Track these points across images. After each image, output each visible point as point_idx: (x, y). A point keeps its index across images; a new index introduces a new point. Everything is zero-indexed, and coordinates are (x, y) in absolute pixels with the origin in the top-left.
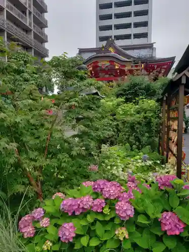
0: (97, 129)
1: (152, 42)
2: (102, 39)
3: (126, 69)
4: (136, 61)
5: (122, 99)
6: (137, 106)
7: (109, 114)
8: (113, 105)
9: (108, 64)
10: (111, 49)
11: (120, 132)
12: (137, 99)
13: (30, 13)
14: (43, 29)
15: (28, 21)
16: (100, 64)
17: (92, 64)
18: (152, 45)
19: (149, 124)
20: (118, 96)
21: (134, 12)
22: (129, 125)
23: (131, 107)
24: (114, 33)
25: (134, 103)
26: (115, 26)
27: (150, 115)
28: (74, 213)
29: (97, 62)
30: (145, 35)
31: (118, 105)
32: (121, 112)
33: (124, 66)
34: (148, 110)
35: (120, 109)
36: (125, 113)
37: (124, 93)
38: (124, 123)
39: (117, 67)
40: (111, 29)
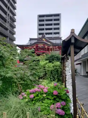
0: (38, 73)
1: (61, 37)
2: (40, 34)
3: (50, 48)
4: (54, 45)
5: (48, 61)
6: (53, 64)
7: (43, 67)
8: (44, 63)
9: (42, 45)
10: (44, 39)
11: (47, 74)
12: (53, 61)
13: (8, 22)
14: (14, 29)
15: (7, 25)
16: (39, 46)
17: (36, 46)
18: (61, 38)
19: (57, 71)
20: (46, 60)
21: (54, 24)
22: (50, 71)
23: (51, 65)
24: (45, 31)
25: (52, 63)
26: (46, 29)
27: (58, 68)
28: (33, 92)
29: (38, 45)
30: (58, 33)
31: (46, 64)
32: (47, 67)
33: (49, 47)
34: (57, 66)
35: (47, 65)
36: (49, 67)
37: (49, 59)
38: (48, 70)
39: (46, 47)
40: (44, 30)
